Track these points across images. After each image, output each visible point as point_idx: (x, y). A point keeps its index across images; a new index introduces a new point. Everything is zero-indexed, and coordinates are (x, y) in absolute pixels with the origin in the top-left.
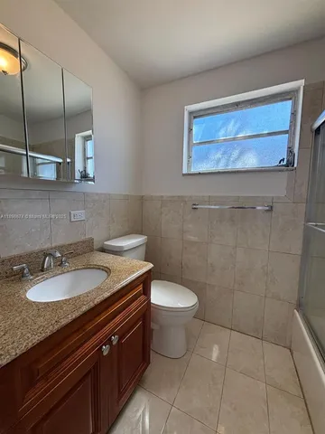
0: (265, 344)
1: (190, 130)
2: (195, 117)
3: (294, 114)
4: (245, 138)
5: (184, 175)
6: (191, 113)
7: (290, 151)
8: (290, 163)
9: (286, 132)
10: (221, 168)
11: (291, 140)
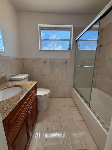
0: (67, 98)
1: (40, 34)
2: (42, 30)
3: (71, 35)
4: (59, 40)
5: (40, 51)
6: (40, 28)
7: (70, 46)
8: (70, 49)
9: (69, 40)
10: (51, 49)
11: (70, 43)
